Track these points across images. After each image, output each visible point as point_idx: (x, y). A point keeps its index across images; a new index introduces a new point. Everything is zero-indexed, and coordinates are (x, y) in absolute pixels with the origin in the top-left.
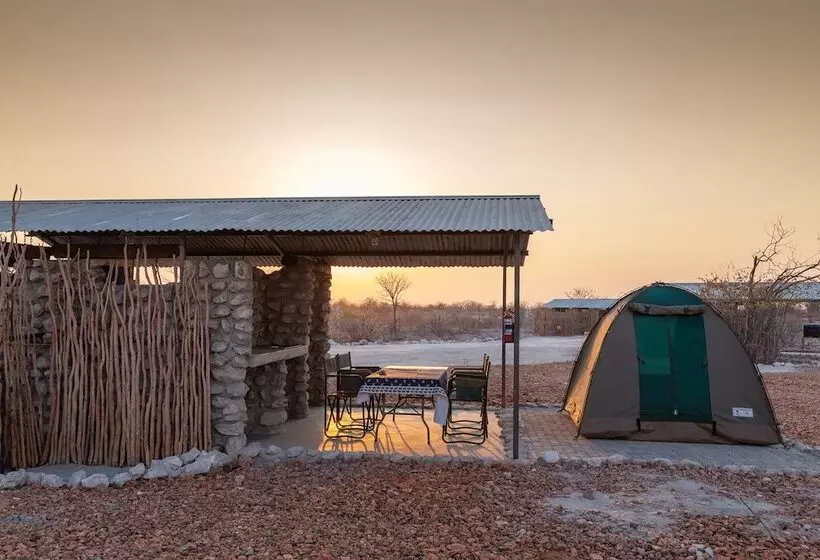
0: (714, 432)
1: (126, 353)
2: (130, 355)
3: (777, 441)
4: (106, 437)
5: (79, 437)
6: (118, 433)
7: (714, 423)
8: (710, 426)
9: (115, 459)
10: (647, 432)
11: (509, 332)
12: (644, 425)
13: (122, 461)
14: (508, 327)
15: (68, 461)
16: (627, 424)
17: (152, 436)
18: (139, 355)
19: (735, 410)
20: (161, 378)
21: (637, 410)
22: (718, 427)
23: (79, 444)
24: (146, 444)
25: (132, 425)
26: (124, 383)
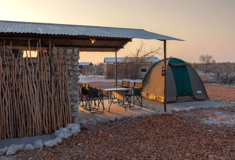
0: (194, 98)
1: (31, 87)
2: (33, 87)
3: (207, 99)
4: (25, 124)
5: (11, 127)
6: (31, 122)
7: (194, 96)
8: (193, 96)
9: (31, 133)
10: (179, 100)
11: (164, 72)
12: (179, 98)
13: (34, 134)
14: (163, 71)
15: (5, 138)
16: (174, 98)
17: (47, 121)
18: (38, 88)
19: (197, 91)
20: (49, 97)
21: (176, 94)
22: (195, 97)
23: (11, 130)
24: (45, 125)
25: (37, 117)
26: (32, 100)
